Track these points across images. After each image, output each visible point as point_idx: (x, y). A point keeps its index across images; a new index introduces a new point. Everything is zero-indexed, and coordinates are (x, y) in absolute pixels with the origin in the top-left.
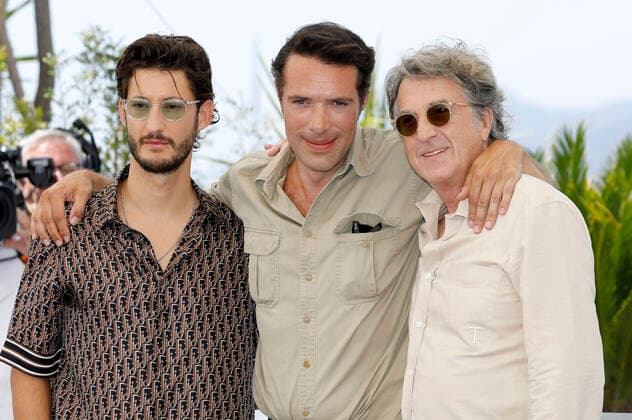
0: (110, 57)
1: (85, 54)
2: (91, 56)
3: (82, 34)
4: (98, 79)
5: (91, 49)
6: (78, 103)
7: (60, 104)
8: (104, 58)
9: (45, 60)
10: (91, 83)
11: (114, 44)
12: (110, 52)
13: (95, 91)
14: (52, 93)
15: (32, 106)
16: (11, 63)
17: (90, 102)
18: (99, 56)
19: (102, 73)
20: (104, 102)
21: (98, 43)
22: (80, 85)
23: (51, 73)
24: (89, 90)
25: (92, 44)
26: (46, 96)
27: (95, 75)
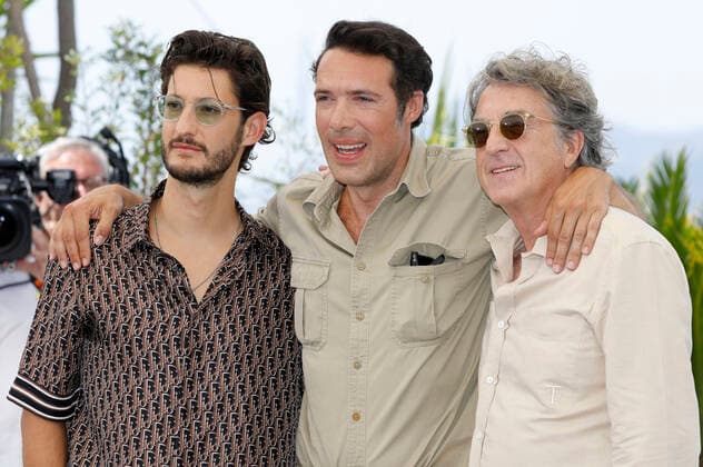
0: (141, 56)
1: (113, 52)
2: (120, 53)
3: (111, 28)
4: (127, 80)
5: (120, 47)
6: (103, 108)
7: (83, 108)
8: (136, 58)
9: (67, 58)
10: (120, 86)
11: (146, 41)
12: (142, 50)
13: (123, 95)
14: (74, 95)
15: (49, 108)
16: (28, 59)
17: (117, 107)
18: (129, 54)
19: (132, 74)
20: (133, 107)
21: (128, 40)
22: (107, 87)
23: (73, 73)
24: (117, 93)
25: (122, 41)
26: (67, 99)
27: (124, 76)
